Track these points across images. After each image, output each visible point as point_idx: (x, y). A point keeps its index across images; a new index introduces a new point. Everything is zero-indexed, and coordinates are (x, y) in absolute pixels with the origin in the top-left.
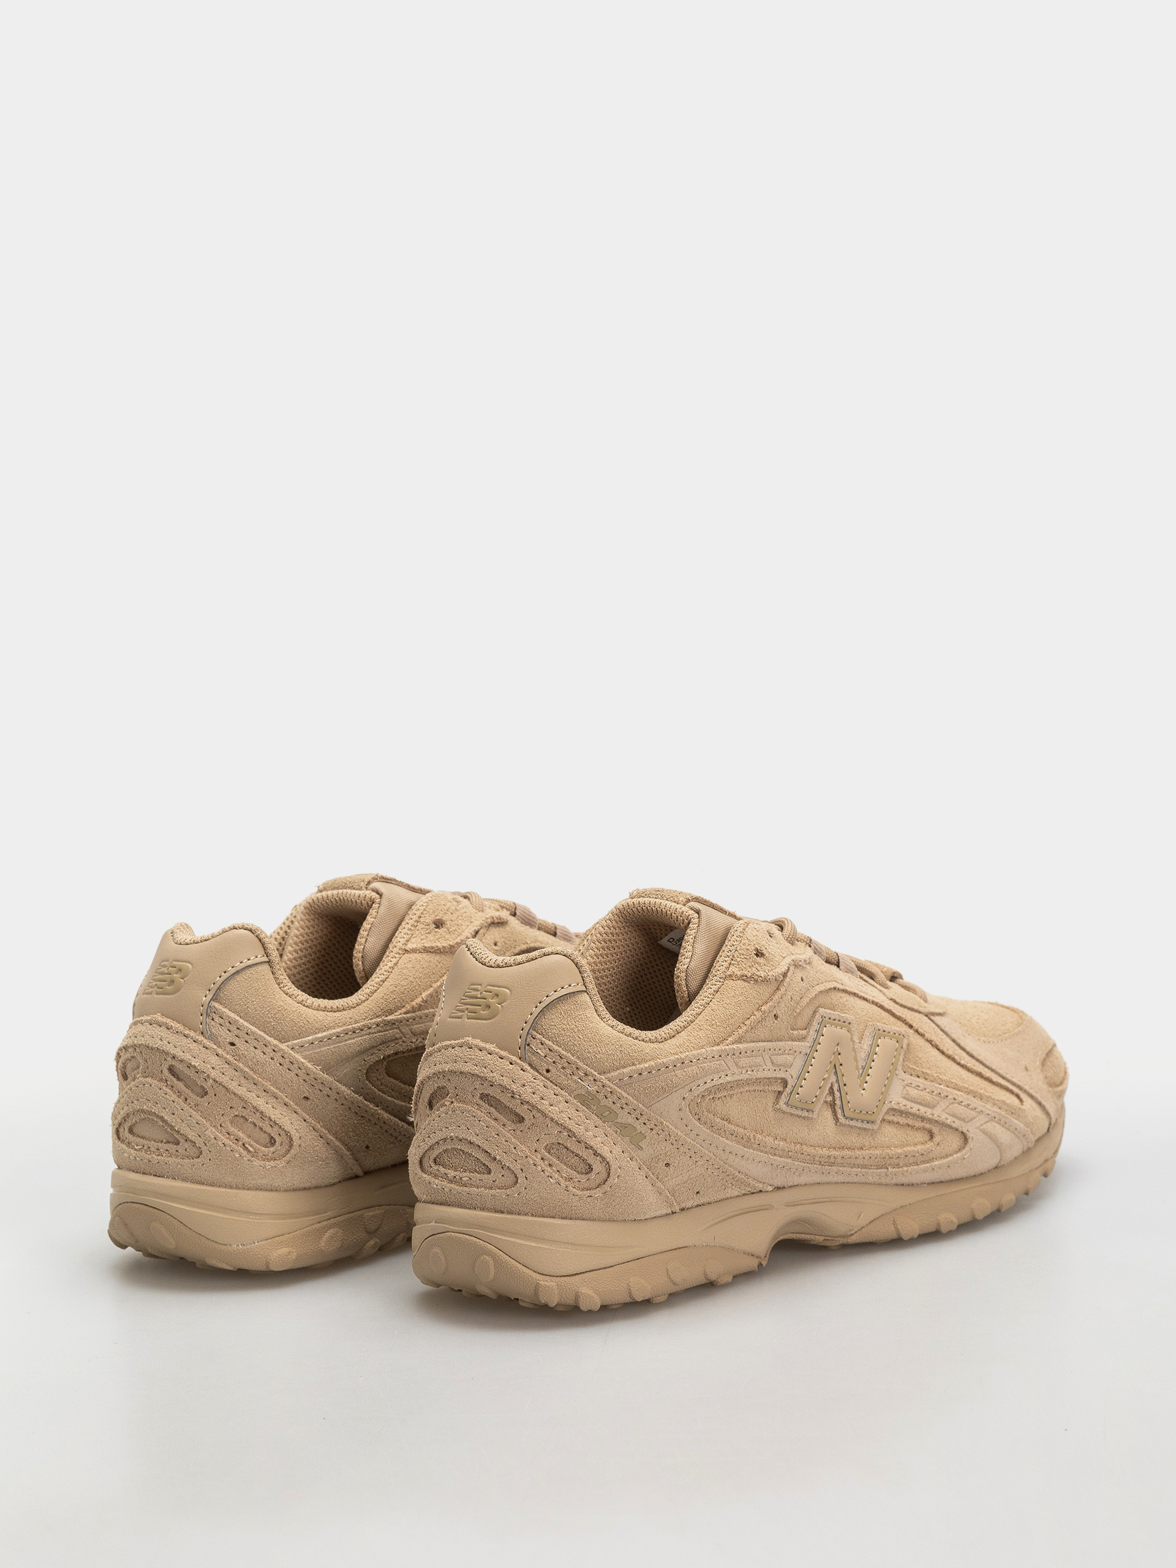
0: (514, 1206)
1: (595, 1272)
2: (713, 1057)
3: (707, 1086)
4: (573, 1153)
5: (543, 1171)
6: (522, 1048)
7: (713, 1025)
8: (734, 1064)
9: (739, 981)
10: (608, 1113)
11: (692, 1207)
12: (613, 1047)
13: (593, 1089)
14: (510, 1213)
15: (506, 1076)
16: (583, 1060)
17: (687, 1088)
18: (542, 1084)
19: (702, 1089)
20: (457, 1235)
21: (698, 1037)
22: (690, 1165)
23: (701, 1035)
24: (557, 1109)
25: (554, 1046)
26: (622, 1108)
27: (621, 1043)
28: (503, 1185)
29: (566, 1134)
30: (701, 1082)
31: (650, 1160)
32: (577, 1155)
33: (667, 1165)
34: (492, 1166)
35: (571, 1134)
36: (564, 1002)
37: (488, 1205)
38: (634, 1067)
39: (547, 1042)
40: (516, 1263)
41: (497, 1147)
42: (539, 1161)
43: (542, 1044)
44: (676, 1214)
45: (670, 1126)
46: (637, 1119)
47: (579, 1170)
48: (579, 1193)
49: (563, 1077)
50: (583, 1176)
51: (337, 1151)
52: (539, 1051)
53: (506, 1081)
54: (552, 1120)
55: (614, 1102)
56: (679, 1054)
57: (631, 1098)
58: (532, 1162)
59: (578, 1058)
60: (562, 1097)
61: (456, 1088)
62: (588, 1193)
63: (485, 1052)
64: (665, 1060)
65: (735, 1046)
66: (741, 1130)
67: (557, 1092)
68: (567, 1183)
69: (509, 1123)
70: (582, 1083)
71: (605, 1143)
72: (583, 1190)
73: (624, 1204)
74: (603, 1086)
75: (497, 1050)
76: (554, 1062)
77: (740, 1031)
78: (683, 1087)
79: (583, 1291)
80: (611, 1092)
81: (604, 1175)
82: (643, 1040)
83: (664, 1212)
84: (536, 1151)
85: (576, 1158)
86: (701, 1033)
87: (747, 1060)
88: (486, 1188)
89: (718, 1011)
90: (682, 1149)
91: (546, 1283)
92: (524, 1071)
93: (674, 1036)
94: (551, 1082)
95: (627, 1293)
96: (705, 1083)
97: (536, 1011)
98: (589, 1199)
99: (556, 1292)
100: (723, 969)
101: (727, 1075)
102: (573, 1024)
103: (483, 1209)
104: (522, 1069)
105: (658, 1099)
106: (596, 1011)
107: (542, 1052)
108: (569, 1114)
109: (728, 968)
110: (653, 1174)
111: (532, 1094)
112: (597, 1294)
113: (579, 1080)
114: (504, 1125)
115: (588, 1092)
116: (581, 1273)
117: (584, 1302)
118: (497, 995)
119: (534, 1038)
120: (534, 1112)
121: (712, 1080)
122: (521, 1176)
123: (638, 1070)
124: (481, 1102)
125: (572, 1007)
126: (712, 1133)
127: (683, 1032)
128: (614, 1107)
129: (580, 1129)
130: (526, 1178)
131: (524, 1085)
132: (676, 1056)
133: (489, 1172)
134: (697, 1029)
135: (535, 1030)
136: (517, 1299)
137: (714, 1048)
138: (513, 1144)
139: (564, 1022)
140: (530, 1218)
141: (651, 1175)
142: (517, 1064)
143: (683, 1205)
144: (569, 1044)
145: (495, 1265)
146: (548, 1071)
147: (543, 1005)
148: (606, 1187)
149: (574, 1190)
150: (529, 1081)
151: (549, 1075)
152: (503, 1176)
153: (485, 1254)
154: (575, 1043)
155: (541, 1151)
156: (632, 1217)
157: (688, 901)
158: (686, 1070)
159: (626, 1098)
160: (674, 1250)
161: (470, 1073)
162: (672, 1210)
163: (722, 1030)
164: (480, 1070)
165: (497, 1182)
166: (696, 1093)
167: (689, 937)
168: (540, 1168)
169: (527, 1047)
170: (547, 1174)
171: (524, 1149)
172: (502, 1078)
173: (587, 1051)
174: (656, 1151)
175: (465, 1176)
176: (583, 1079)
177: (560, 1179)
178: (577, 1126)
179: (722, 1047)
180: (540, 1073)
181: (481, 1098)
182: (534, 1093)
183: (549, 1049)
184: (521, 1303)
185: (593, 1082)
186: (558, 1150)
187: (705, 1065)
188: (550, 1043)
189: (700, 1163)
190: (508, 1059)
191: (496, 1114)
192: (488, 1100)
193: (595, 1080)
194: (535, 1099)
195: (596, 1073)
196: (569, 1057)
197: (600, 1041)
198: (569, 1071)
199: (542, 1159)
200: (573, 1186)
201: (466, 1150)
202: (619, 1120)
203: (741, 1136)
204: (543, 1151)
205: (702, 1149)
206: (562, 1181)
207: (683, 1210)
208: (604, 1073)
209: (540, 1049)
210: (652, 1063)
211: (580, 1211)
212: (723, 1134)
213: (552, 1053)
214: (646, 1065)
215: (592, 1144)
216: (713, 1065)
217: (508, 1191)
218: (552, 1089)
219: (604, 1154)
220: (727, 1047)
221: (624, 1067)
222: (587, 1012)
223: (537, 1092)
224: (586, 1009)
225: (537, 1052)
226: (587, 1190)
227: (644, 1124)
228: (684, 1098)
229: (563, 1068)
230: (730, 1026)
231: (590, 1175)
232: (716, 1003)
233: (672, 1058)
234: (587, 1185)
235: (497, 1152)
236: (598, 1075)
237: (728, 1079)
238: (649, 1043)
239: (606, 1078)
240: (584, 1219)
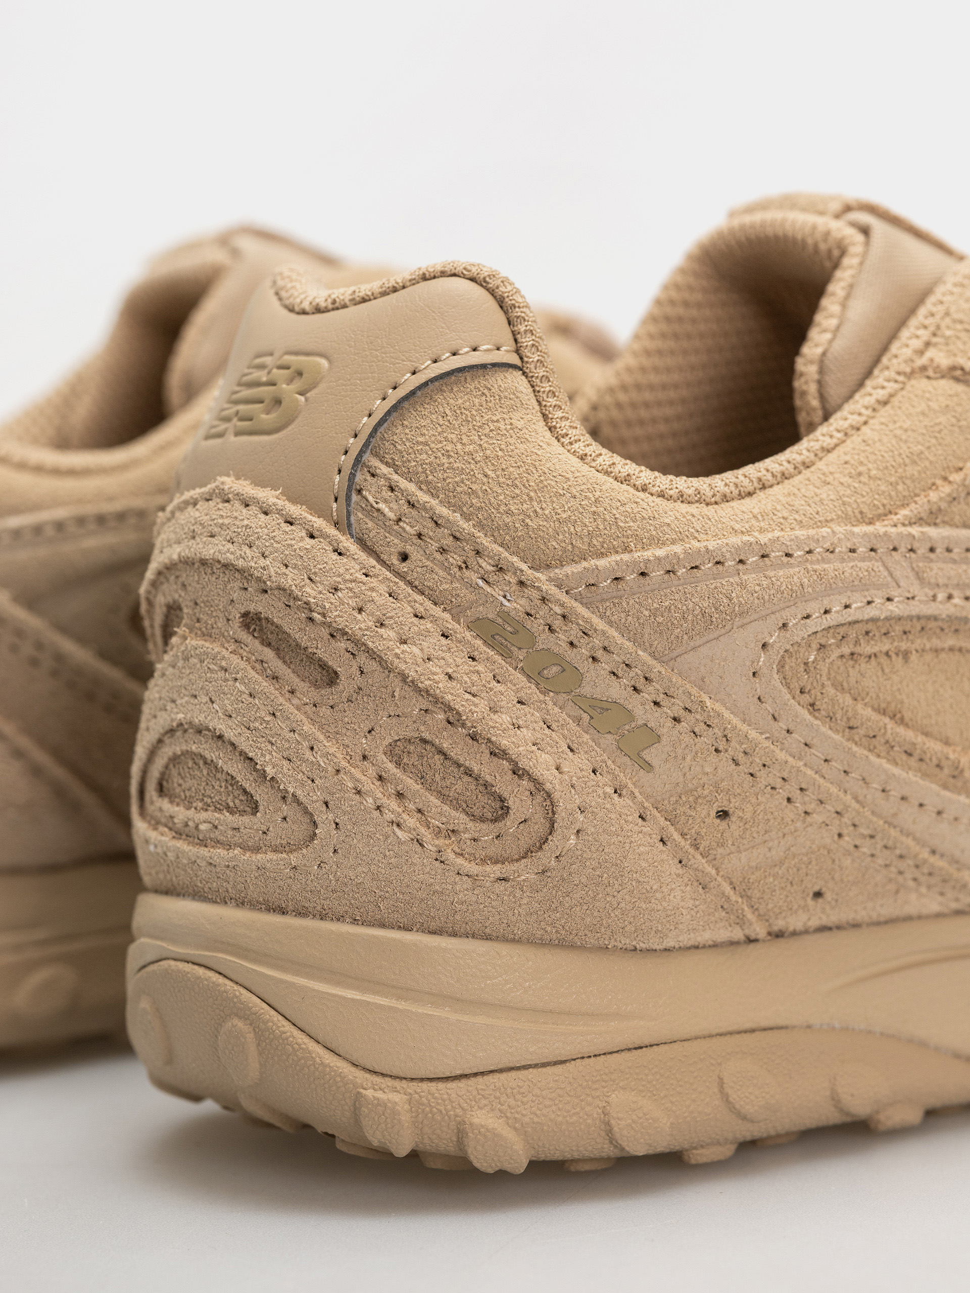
0: (309, 895)
1: (513, 1074)
2: (853, 551)
3: (830, 620)
4: (459, 766)
5: (378, 808)
6: (342, 499)
7: (860, 474)
8: (911, 575)
9: (943, 382)
10: (555, 669)
11: (806, 932)
12: (572, 502)
13: (516, 605)
14: (302, 913)
15: (295, 567)
16: (492, 531)
17: (776, 620)
18: (383, 589)
19: (818, 623)
20: (181, 965)
21: (817, 499)
22: (787, 820)
23: (824, 496)
24: (415, 650)
25: (420, 494)
26: (594, 659)
27: (598, 494)
28: (284, 842)
29: (441, 716)
30: (815, 608)
31: (673, 799)
32: (469, 773)
33: (723, 815)
34: (260, 793)
35: (454, 720)
36: (455, 389)
37: (253, 893)
38: (626, 557)
39: (403, 483)
40: (307, 1040)
41: (269, 747)
42: (369, 784)
43: (392, 489)
44: (758, 946)
45: (727, 714)
46: (635, 689)
47: (477, 813)
48: (473, 868)
49: (441, 573)
50: (484, 826)
51: (59, 792)
52: (382, 506)
53: (291, 579)
54: (404, 678)
55: (571, 644)
56: (756, 534)
57: (616, 634)
58: (350, 785)
59: (480, 525)
60: (435, 620)
61: (196, 604)
62: (496, 870)
63: (254, 509)
64: (712, 545)
65: (915, 530)
66: (934, 746)
67: (421, 610)
68: (440, 842)
69: (302, 686)
70: (489, 590)
71: (543, 745)
72: (483, 861)
73: (597, 904)
74: (543, 599)
75: (282, 503)
76: (420, 536)
77: (933, 496)
78: (764, 618)
79: (476, 1121)
80: (564, 617)
81: (539, 826)
82: (661, 495)
83: (723, 934)
84: (365, 757)
85: (466, 779)
86: (824, 493)
87: (951, 570)
88: (245, 848)
89: (878, 444)
90: (764, 778)
91: (379, 1095)
92: (340, 554)
93: (750, 494)
94: (410, 583)
95: (603, 1134)
96: (826, 612)
97: (381, 407)
98: (500, 887)
99: (405, 1118)
100: (907, 352)
101: (889, 599)
102: (472, 442)
103: (241, 903)
104: (335, 551)
105: (692, 644)
106: (545, 416)
107: (391, 509)
108: (449, 665)
109: (921, 353)
110: (683, 835)
111: (355, 613)
112: (515, 1129)
113: (480, 582)
114: (292, 692)
115: (505, 615)
116: (475, 1075)
117: (479, 1148)
118: (300, 374)
119: (373, 475)
120: (362, 658)
121: (847, 607)
122: (324, 818)
123: (635, 563)
124: (244, 636)
125: (477, 401)
126: (849, 744)
127: (780, 486)
128: (570, 654)
129: (476, 705)
130: (337, 824)
131: (336, 589)
132: (746, 538)
133: (255, 809)
134: (818, 483)
135: (376, 455)
136: (333, 1136)
137: (856, 530)
138: (305, 737)
139: (450, 436)
140: (346, 928)
141: (676, 836)
142: (325, 536)
143: (779, 924)
144: (459, 489)
145: (258, 1045)
146: (404, 557)
147: (401, 392)
148: (546, 858)
149: (460, 861)
150: (348, 577)
151: (404, 567)
152: (285, 819)
153: (237, 1015)
154: (474, 487)
155: (375, 756)
156: (627, 942)
157: (848, 208)
158: (771, 573)
159: (604, 633)
160: (745, 1032)
161: (219, 562)
162: (747, 932)
163: (883, 488)
164: (238, 553)
165: (271, 835)
166: (799, 632)
167: (836, 288)
168: (370, 800)
169: (355, 497)
170: (389, 816)
171: (331, 750)
172: (284, 570)
173: (503, 508)
174: (689, 777)
175: (203, 818)
176: (491, 580)
177: (423, 830)
178: (468, 696)
179: (880, 528)
180: (383, 563)
181: (246, 626)
182: (360, 610)
183: (409, 502)
184: (339, 1146)
185: (515, 587)
186: (421, 756)
187: (826, 566)
188: (412, 487)
189: (817, 818)
190: (303, 524)
191: (276, 664)
192: (261, 630)
193: (521, 583)
194: (362, 624)
195: (524, 567)
196: (455, 523)
197: (542, 487)
198: (455, 559)
199: (380, 778)
200: (458, 850)
201: (208, 755)
202: (587, 690)
203: (935, 761)
204: (381, 757)
205: (821, 781)
206: (427, 835)
207: (779, 935)
208: (548, 566)
209: (386, 501)
210: (678, 549)
211: (477, 914)
212: (882, 749)
213: (414, 512)
214: (660, 553)
215: (504, 743)
216: (849, 568)
217: (294, 859)
218: (409, 602)
219: (537, 772)
220: (893, 530)
221: (602, 555)
222: (516, 416)
223: (369, 607)
224: (513, 409)
225: (378, 510)
226: (496, 862)
227: (656, 703)
228: (764, 646)
229: (443, 550)
230: (908, 482)
231: (501, 824)
232: (877, 427)
233: (735, 540)
234: (494, 849)
235: (268, 757)
236: (530, 572)
237: (894, 608)
238: (679, 503)
239: (550, 580)
240: (488, 938)
